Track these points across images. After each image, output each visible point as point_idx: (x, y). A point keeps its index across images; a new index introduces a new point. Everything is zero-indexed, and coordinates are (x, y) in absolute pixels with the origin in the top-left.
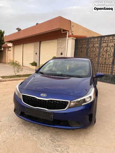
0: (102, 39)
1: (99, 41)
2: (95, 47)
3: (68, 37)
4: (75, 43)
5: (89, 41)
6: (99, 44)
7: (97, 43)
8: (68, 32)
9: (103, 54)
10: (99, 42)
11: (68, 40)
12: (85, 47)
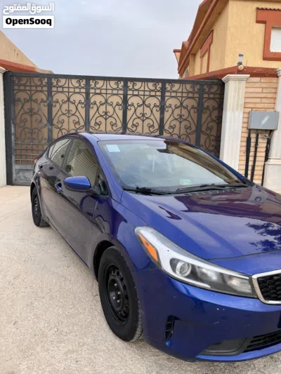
0: (90, 84)
1: (83, 88)
2: (74, 103)
6: (84, 95)
7: (79, 93)
9: (97, 121)
10: (83, 90)
12: (42, 101)
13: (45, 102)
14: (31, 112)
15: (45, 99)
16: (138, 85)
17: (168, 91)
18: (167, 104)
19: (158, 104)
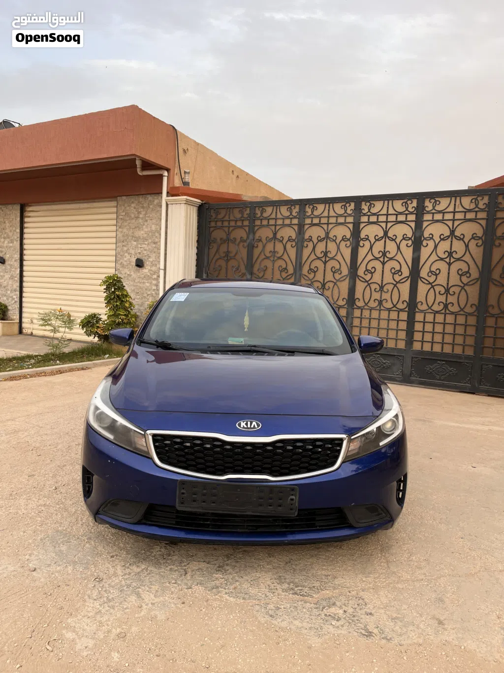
0: (305, 212)
1: (295, 217)
2: (281, 241)
3: (168, 194)
4: (199, 222)
5: (255, 214)
6: (296, 228)
7: (290, 225)
8: (166, 174)
9: (312, 267)
10: (295, 221)
11: (167, 205)
12: (242, 240)
13: (245, 241)
14: (228, 257)
15: (245, 237)
16: (378, 205)
17: (428, 212)
18: (426, 234)
19: (410, 235)
